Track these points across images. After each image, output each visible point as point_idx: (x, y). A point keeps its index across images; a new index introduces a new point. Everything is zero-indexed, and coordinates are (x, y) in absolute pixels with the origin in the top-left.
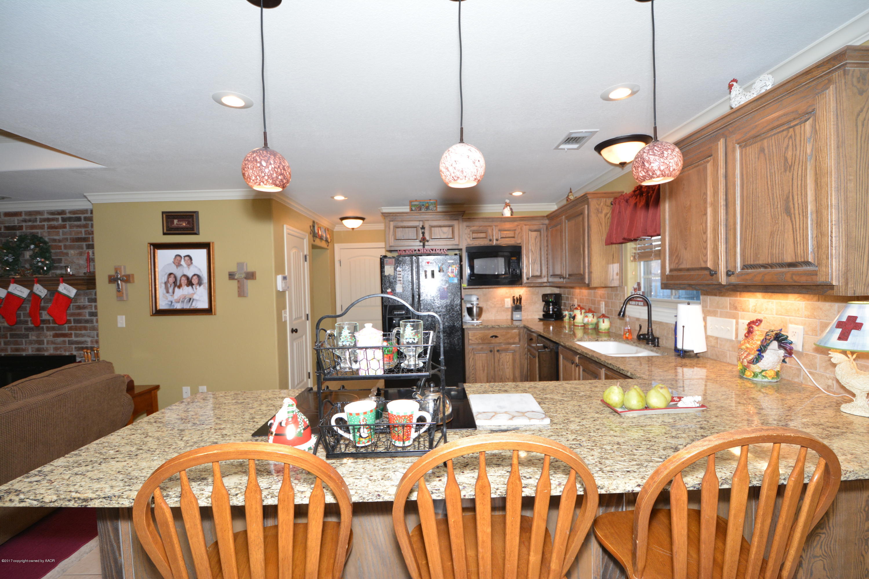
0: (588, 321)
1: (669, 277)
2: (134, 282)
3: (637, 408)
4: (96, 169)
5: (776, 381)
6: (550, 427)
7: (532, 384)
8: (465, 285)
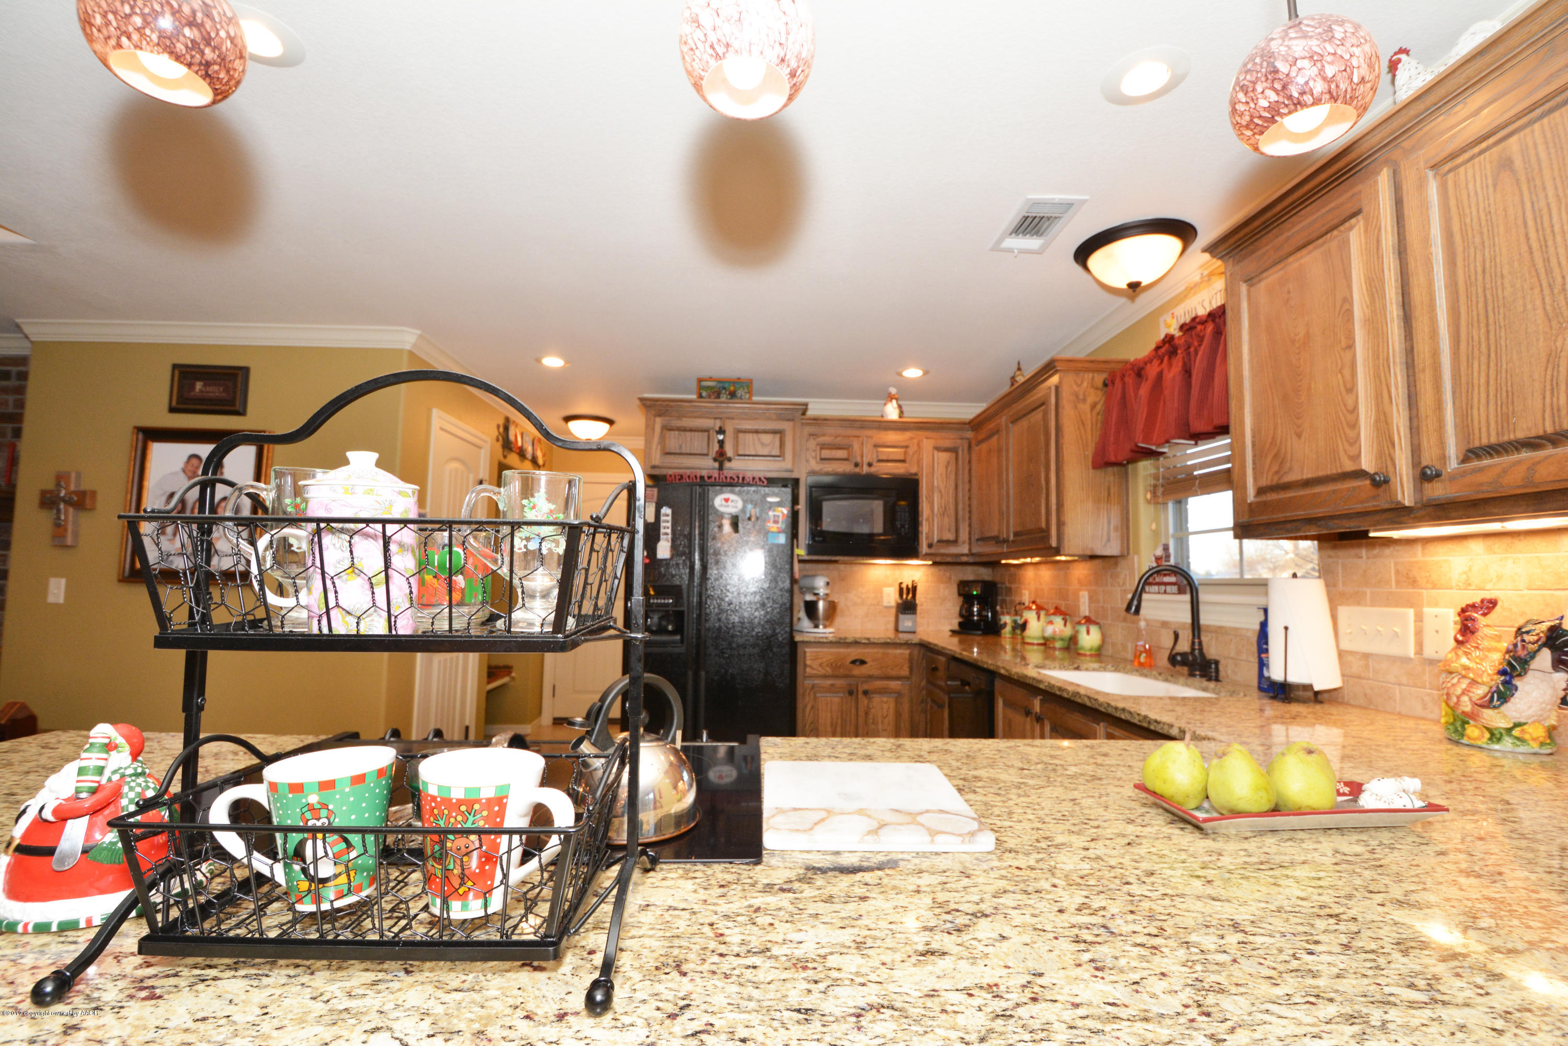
0: (1055, 632)
1: (1253, 509)
2: (93, 509)
3: (1255, 809)
4: (13, 247)
5: (1549, 751)
6: (996, 863)
7: (938, 743)
8: (801, 552)
